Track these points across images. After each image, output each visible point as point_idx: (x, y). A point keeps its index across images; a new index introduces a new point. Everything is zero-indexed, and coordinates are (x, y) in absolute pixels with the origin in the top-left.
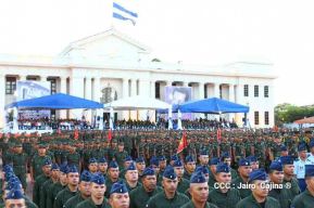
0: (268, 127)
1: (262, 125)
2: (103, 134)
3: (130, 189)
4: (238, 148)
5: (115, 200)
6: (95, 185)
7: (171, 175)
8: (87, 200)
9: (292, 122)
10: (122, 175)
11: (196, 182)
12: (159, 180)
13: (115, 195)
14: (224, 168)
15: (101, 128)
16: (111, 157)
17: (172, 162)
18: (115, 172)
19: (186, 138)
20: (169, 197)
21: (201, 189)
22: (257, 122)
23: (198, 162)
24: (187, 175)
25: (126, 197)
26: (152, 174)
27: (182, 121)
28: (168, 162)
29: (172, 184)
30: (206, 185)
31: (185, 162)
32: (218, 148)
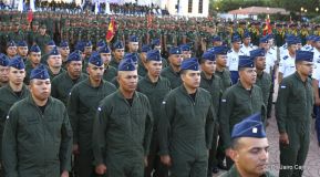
0: (201, 15)
1: (195, 14)
2: (23, 15)
3: (52, 75)
4: (169, 37)
5: (36, 86)
6: (13, 69)
7: (97, 61)
8: (4, 86)
9: (226, 11)
10: (44, 61)
11: (124, 69)
12: (85, 66)
13: (36, 81)
14: (155, 56)
15: (21, 9)
16: (31, 41)
17: (99, 48)
18: (37, 57)
19: (115, 23)
20: (94, 85)
21: (130, 78)
22: (190, 10)
23: (127, 50)
24: (115, 62)
25: (47, 83)
26: (78, 59)
27: (111, 5)
28: (94, 49)
29: (99, 71)
30: (135, 73)
31: (113, 49)
32: (148, 35)
